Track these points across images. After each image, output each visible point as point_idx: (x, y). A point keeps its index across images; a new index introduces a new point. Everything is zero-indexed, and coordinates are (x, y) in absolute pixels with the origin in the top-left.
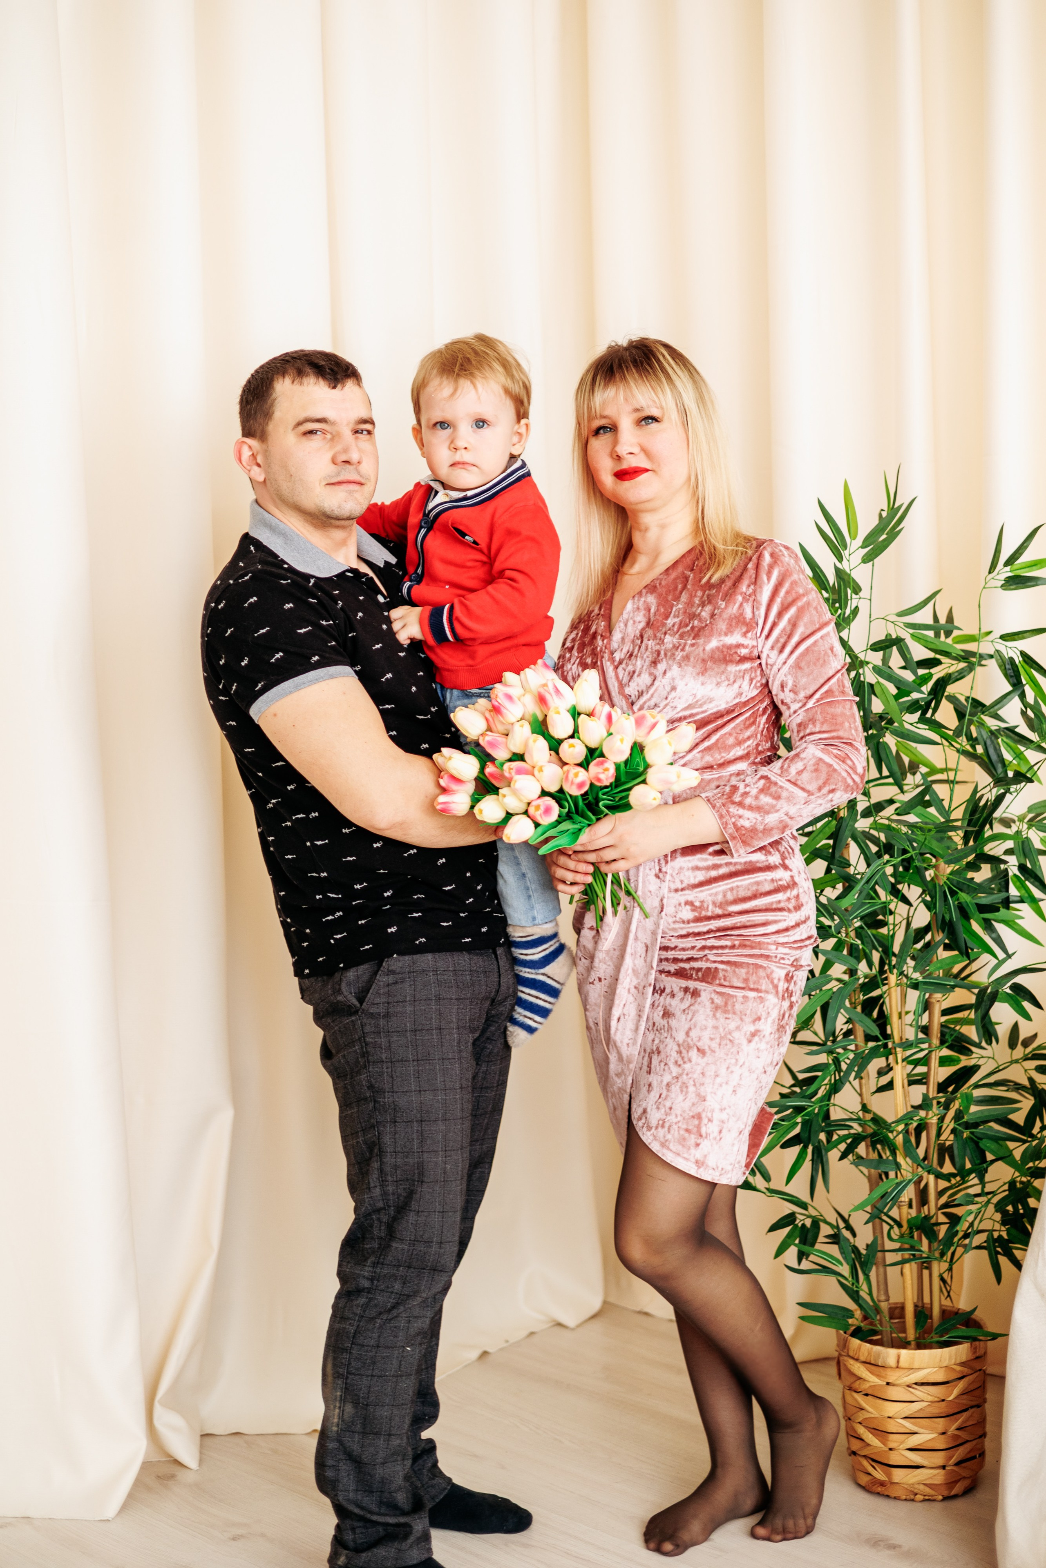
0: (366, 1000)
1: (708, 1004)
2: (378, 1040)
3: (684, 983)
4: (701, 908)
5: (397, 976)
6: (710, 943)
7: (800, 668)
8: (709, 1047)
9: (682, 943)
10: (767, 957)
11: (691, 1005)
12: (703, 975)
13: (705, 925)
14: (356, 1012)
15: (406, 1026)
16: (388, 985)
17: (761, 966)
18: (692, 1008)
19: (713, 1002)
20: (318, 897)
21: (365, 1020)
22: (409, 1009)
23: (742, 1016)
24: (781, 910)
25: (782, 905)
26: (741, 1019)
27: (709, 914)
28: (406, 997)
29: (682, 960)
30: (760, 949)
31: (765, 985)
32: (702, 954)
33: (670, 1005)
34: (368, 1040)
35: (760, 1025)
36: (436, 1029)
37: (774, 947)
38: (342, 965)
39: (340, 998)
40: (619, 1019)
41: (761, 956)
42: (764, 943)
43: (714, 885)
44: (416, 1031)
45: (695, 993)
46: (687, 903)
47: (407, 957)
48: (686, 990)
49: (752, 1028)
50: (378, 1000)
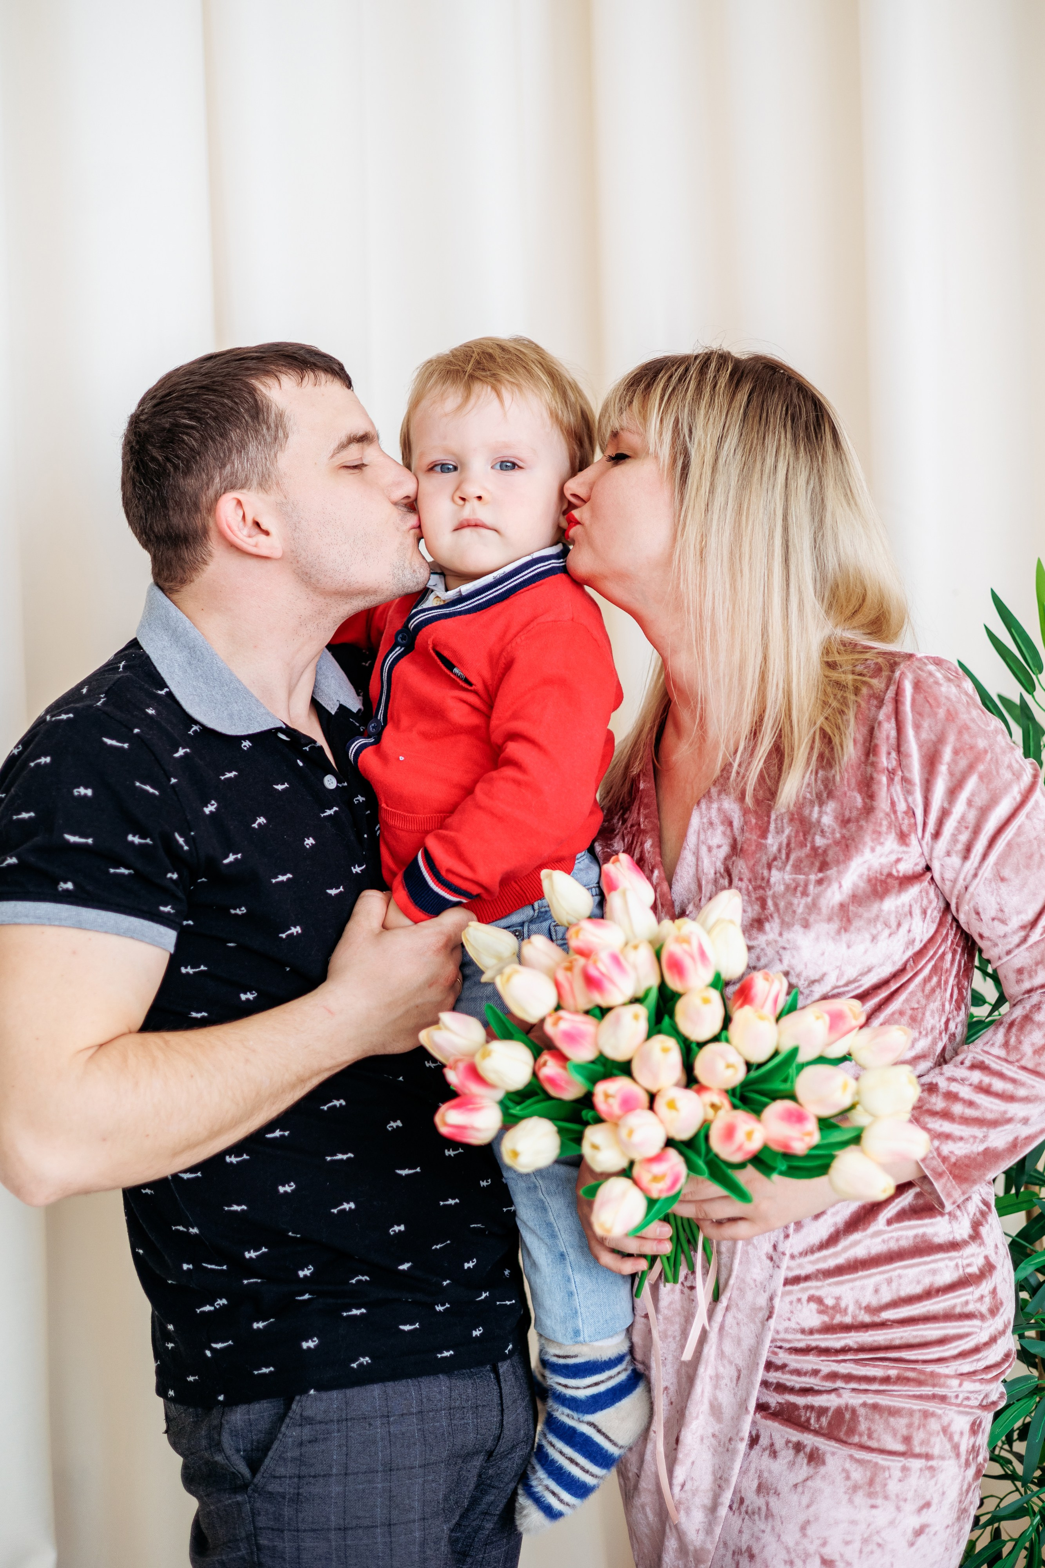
0: (262, 1469)
1: (839, 1478)
2: (278, 1543)
3: (795, 1436)
4: (836, 1308)
5: (318, 1427)
6: (844, 1369)
7: (1003, 879)
8: (842, 1556)
9: (795, 1362)
10: (943, 1399)
11: (807, 1480)
12: (829, 1423)
13: (839, 1339)
14: (243, 1487)
15: (328, 1520)
16: (301, 1444)
17: (933, 1414)
18: (809, 1483)
19: (848, 1478)
20: (185, 1267)
21: (258, 1505)
22: (336, 1489)
23: (900, 1502)
24: (968, 1316)
25: (971, 1308)
26: (898, 1509)
27: (848, 1320)
28: (331, 1467)
29: (792, 1390)
30: (934, 1386)
31: (939, 1446)
32: (829, 1385)
33: (770, 1472)
34: (263, 1542)
35: (926, 1517)
36: (383, 1524)
37: (955, 1382)
38: (221, 1398)
39: (219, 1458)
40: (683, 1486)
41: (934, 1397)
42: (939, 1376)
43: (860, 1274)
44: (345, 1529)
45: (815, 1458)
46: (811, 1299)
47: (334, 1394)
48: (798, 1447)
49: (915, 1522)
50: (281, 1471)
